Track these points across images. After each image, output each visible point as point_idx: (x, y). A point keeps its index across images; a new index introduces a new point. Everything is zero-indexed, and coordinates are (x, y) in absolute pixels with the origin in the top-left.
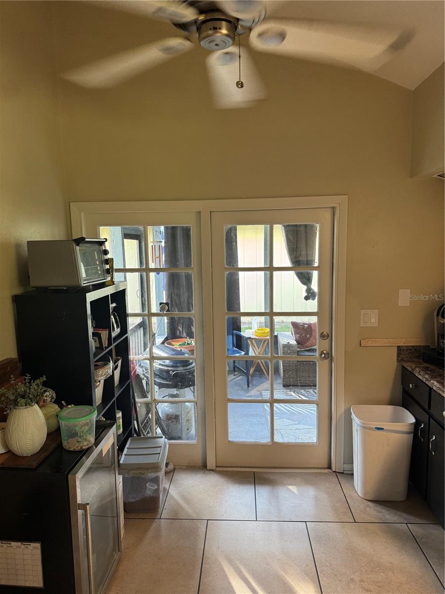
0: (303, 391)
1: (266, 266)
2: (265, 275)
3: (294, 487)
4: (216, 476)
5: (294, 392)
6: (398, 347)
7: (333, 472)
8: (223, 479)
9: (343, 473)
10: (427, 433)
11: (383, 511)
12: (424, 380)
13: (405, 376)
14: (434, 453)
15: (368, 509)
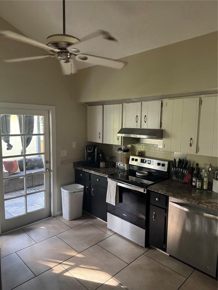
0: (14, 194)
1: (21, 134)
2: (22, 138)
3: (42, 227)
4: (4, 237)
5: (10, 195)
6: (74, 162)
7: (53, 217)
8: (9, 236)
9: (57, 216)
10: (89, 190)
11: (78, 221)
12: (88, 171)
13: (77, 173)
14: (93, 195)
15: (73, 223)
